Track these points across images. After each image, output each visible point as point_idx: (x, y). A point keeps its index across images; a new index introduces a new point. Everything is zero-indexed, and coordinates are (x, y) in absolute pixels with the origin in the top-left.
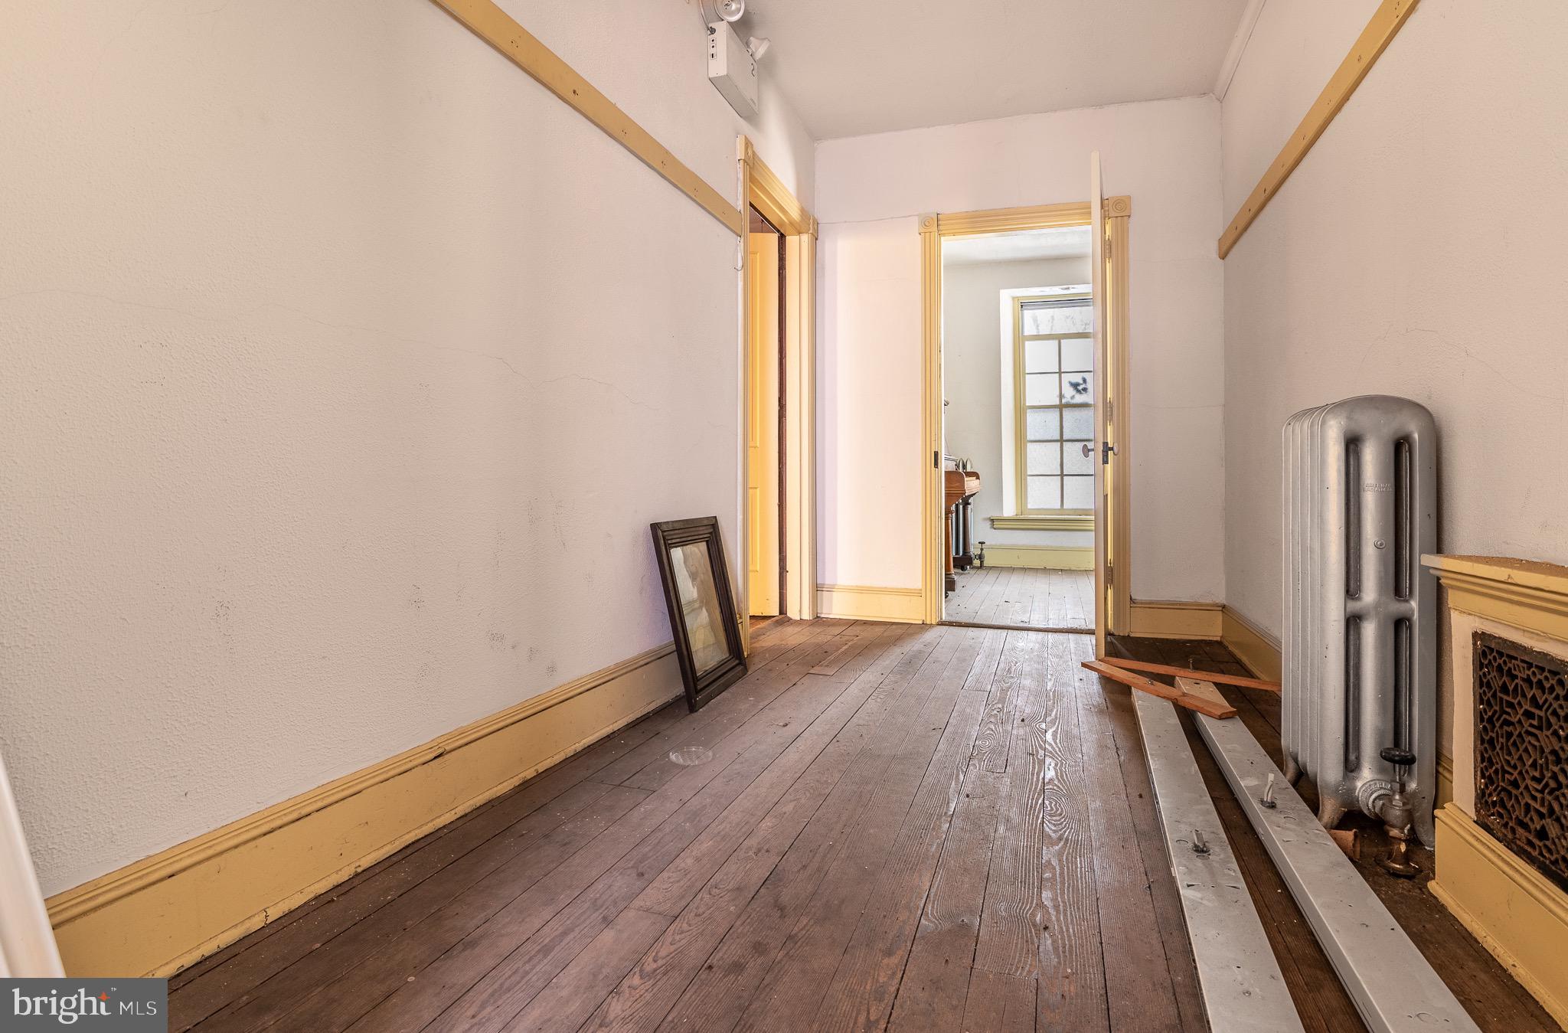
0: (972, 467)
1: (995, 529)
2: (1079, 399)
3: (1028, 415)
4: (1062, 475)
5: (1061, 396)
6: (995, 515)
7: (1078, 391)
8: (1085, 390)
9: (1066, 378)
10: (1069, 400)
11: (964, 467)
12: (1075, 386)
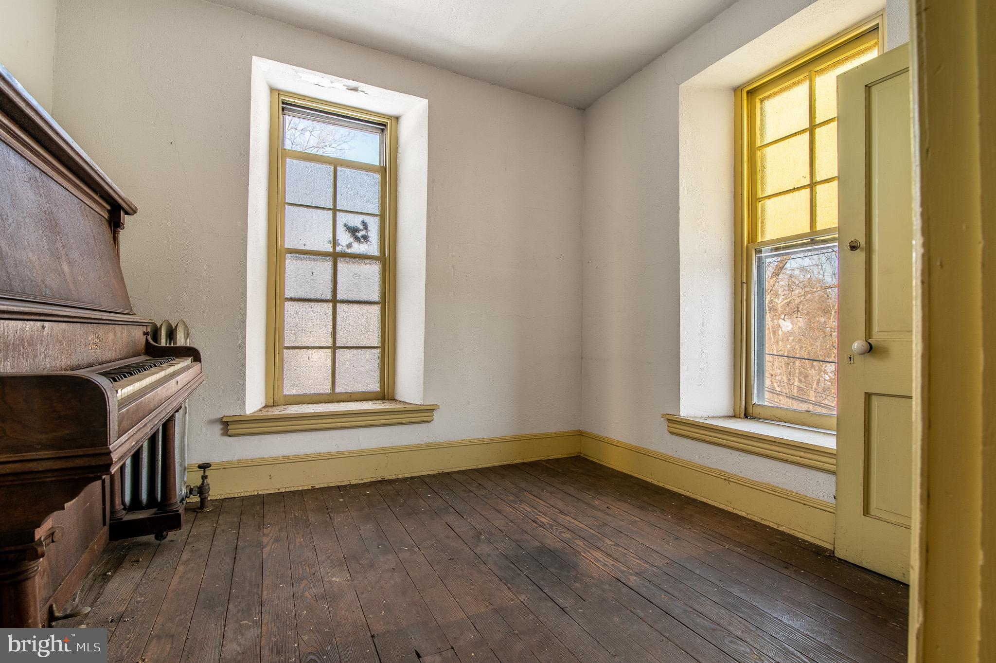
0: (187, 336)
1: (230, 436)
2: (359, 248)
3: (287, 261)
4: (334, 348)
5: (335, 242)
6: (230, 411)
7: (357, 239)
8: (365, 238)
9: (342, 219)
10: (345, 248)
11: (171, 334)
12: (353, 231)
